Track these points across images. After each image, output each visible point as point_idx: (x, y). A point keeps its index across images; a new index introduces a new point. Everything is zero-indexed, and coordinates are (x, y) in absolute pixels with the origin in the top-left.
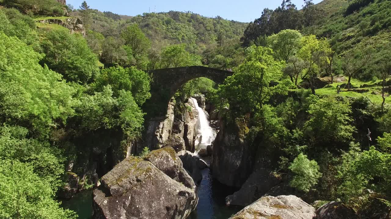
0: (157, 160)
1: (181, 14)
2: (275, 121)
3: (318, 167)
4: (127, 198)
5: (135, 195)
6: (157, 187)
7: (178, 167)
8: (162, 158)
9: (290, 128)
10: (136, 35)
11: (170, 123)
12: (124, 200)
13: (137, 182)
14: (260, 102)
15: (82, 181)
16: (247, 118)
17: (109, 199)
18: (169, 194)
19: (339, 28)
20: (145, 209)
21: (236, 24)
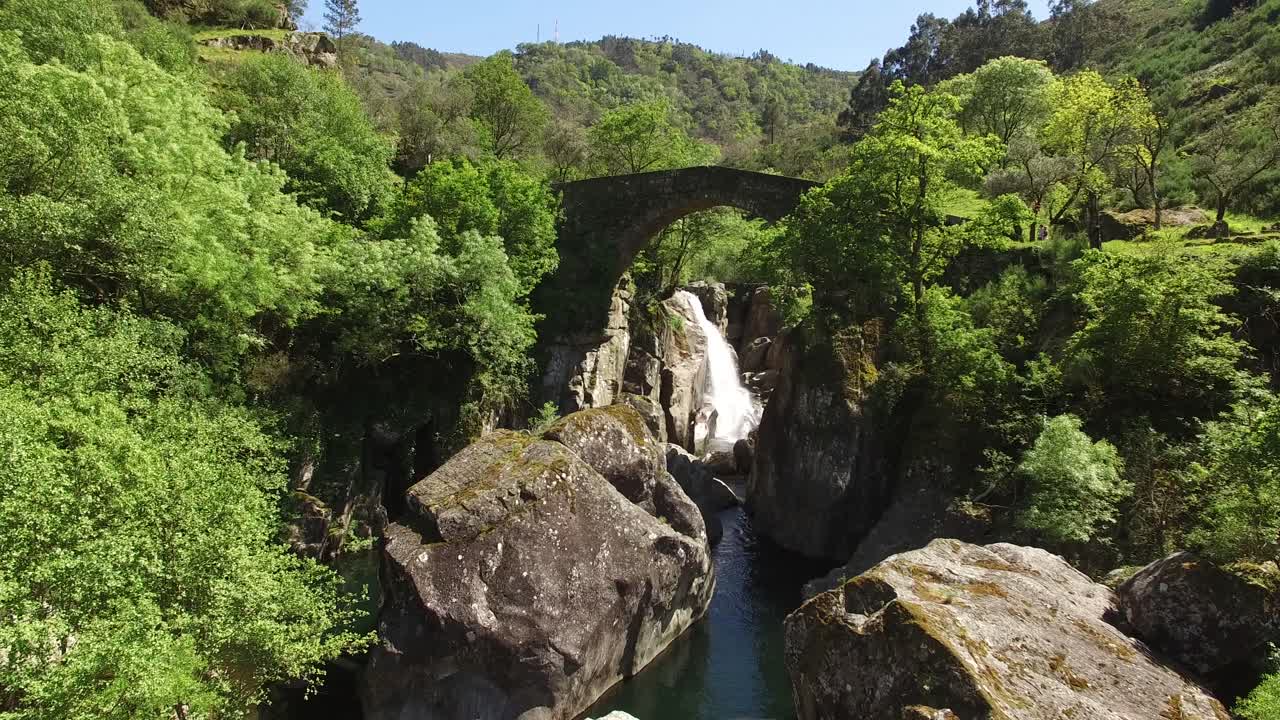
0: (583, 440)
1: (639, 45)
2: (964, 337)
3: (1120, 461)
4: (490, 546)
5: (516, 539)
6: (586, 518)
7: (651, 468)
8: (599, 434)
9: (1018, 358)
10: (503, 91)
11: (617, 358)
12: (482, 553)
13: (522, 502)
14: (915, 277)
15: (341, 526)
16: (870, 336)
17: (434, 549)
18: (625, 543)
19: (1178, 66)
20: (550, 584)
21: (821, 76)
